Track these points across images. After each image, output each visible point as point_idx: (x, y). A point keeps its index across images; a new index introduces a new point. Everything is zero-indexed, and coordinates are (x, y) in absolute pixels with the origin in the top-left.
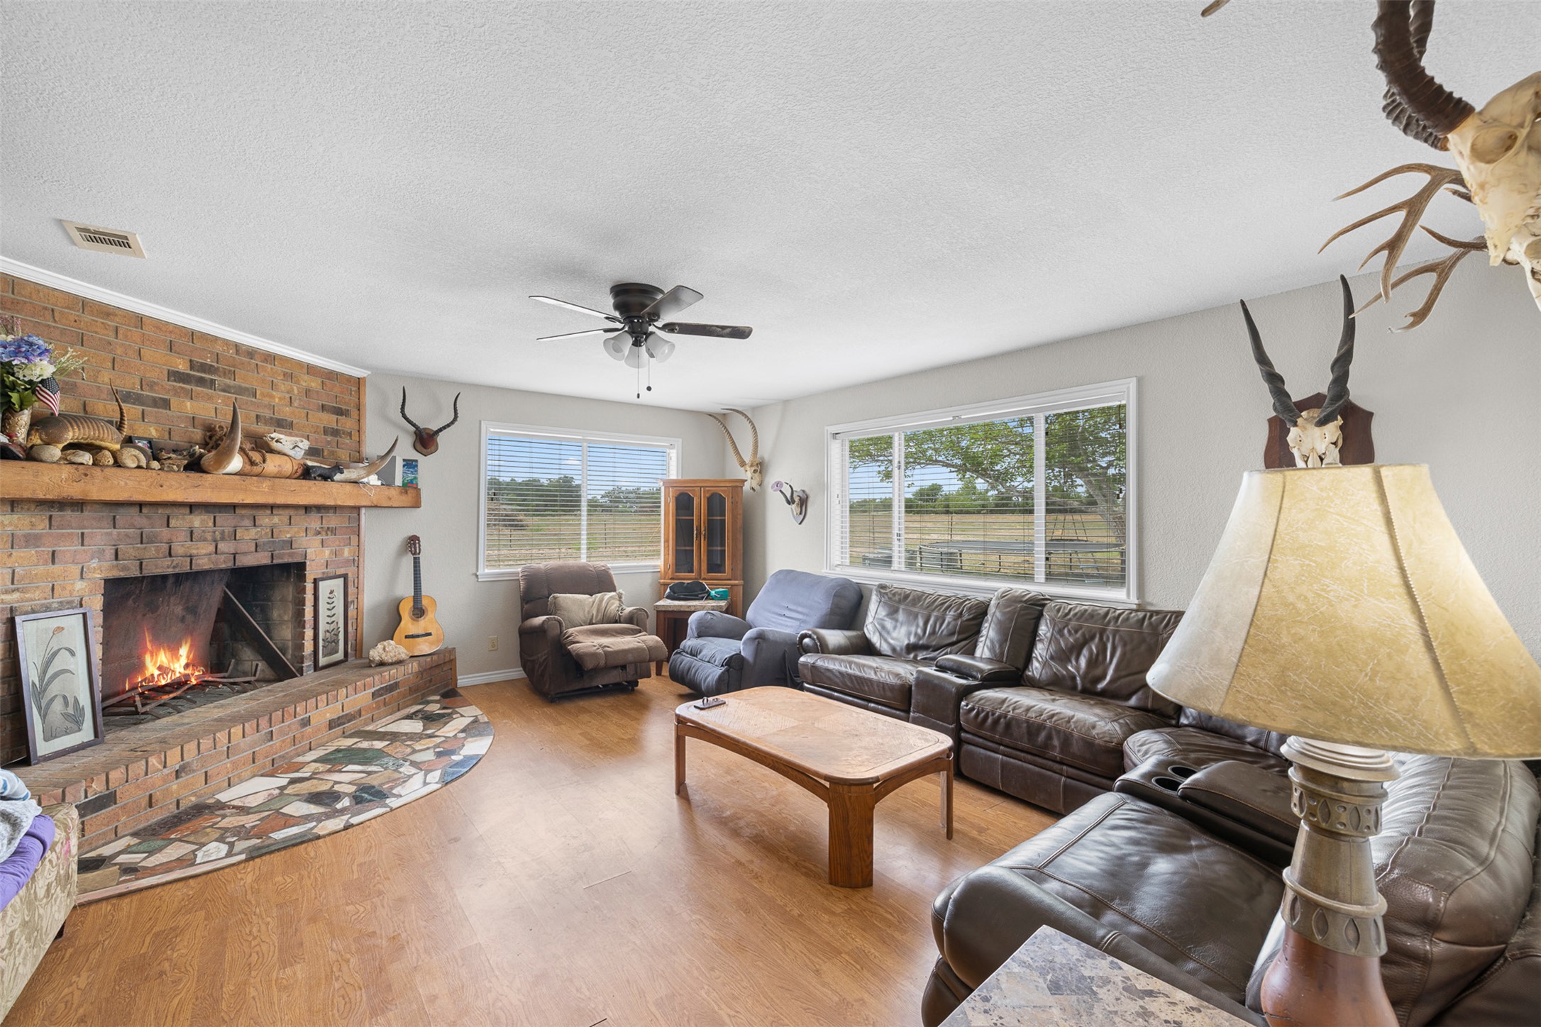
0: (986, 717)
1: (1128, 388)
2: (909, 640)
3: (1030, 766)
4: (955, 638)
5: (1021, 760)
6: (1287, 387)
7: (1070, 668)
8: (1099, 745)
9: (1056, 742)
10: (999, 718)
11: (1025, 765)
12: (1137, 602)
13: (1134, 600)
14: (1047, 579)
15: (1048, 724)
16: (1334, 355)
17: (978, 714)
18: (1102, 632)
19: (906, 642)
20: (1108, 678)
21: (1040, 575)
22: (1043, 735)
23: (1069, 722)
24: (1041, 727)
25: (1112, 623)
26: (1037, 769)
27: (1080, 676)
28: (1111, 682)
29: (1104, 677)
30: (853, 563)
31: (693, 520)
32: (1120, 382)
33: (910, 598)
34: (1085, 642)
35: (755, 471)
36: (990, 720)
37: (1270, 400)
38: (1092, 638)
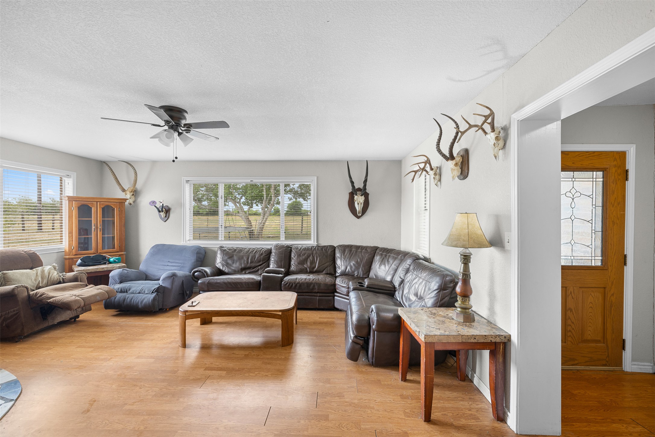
0: (293, 285)
1: (314, 179)
2: (241, 266)
3: (307, 297)
4: (261, 263)
5: (304, 296)
6: (355, 185)
7: (305, 266)
8: (329, 284)
9: (316, 287)
10: (297, 284)
11: (305, 297)
12: (317, 244)
13: (316, 243)
14: (285, 239)
15: (313, 282)
16: (364, 180)
17: (289, 285)
18: (312, 253)
19: (240, 267)
20: (317, 267)
21: (283, 237)
22: (312, 285)
23: (319, 280)
24: (311, 283)
25: (314, 251)
26: (309, 297)
27: (308, 268)
28: (318, 268)
29: (316, 267)
30: (194, 239)
31: (91, 221)
32: (312, 177)
33: (237, 250)
34: (309, 257)
35: (133, 195)
36: (294, 285)
37: (351, 188)
38: (310, 256)
